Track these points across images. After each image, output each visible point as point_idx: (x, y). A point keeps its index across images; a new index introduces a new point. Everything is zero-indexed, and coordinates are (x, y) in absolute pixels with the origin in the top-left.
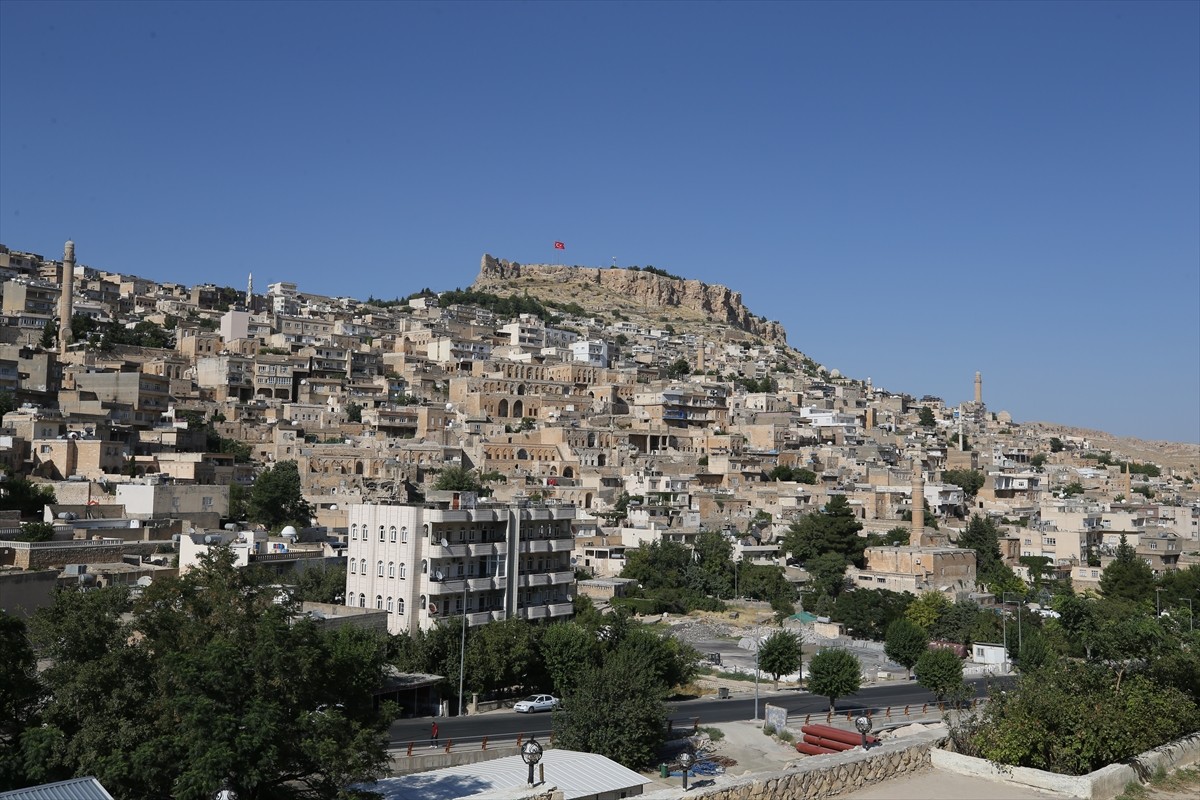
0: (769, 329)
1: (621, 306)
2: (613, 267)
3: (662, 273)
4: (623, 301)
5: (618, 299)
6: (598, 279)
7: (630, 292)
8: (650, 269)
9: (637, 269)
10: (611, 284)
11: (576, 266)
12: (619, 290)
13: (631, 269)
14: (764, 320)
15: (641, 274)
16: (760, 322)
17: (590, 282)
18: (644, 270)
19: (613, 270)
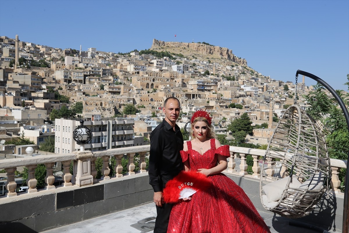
0: (242, 61)
1: (195, 54)
2: (193, 42)
3: (208, 44)
4: (195, 53)
5: (194, 52)
6: (188, 46)
7: (198, 50)
8: (204, 43)
9: (200, 43)
10: (192, 47)
11: (182, 42)
12: (195, 49)
13: (198, 43)
14: (240, 58)
15: (201, 44)
16: (239, 59)
17: (186, 47)
18: (202, 43)
19: (193, 43)
